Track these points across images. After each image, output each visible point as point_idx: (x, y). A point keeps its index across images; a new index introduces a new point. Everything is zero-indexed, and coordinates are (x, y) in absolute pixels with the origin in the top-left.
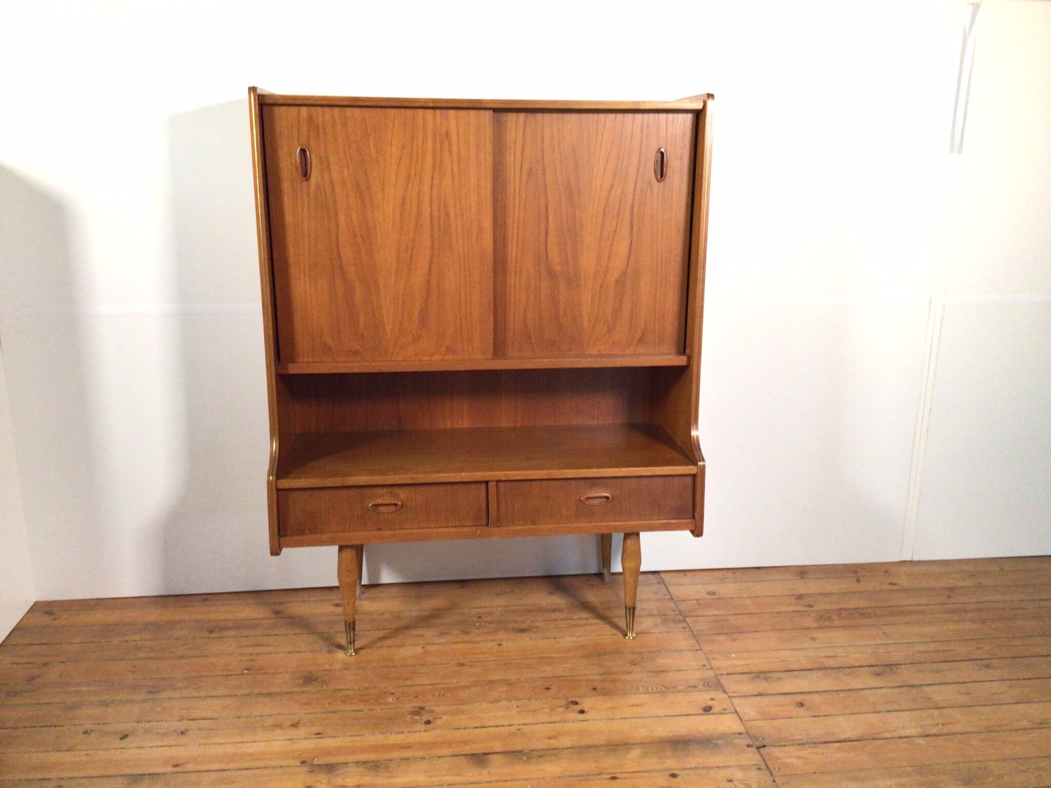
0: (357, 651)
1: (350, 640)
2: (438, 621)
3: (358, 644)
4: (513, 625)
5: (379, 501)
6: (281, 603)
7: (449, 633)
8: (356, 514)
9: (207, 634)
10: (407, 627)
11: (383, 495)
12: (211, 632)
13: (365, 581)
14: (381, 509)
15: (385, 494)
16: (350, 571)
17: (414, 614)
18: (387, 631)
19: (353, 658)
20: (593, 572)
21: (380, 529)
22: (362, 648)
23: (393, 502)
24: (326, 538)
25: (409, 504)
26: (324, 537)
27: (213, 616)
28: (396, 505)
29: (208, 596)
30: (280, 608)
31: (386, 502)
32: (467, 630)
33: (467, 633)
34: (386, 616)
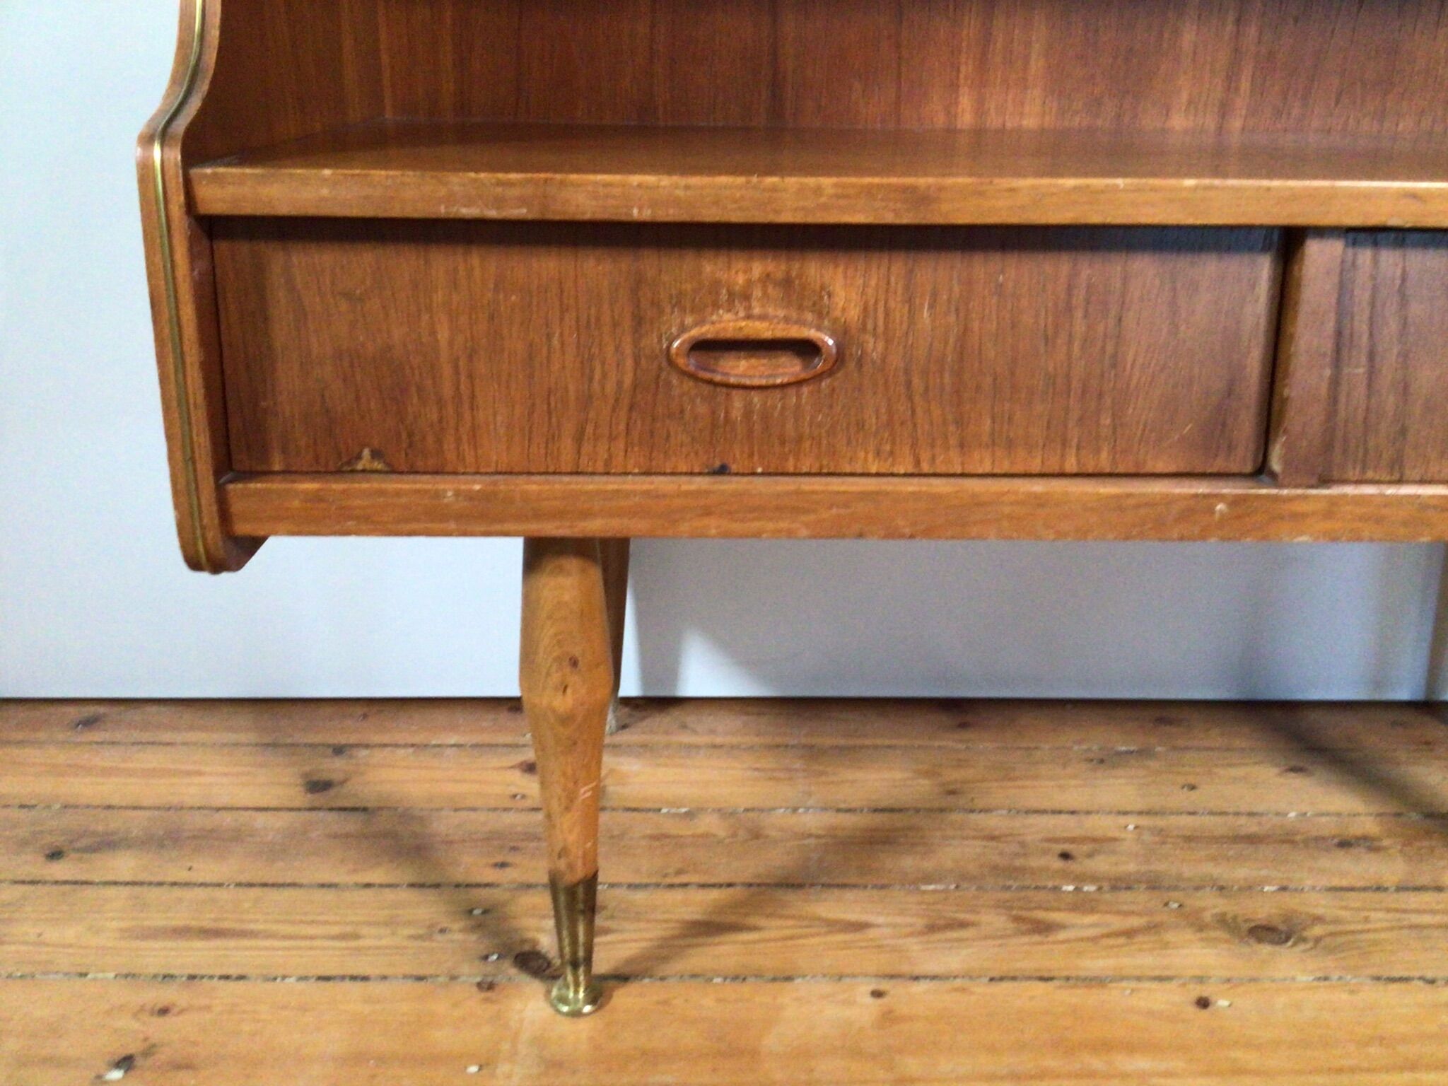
0: (598, 995)
1: (574, 952)
2: (908, 863)
3: (603, 961)
4: (1212, 904)
5: (727, 323)
6: (339, 750)
7: (963, 925)
8: (610, 388)
9: (33, 866)
10: (793, 883)
11: (746, 297)
12: (55, 855)
13: (630, 686)
14: (739, 368)
15: (757, 293)
16: (574, 663)
17: (813, 821)
18: (714, 894)
19: (583, 1026)
20: (1404, 695)
21: (722, 471)
22: (621, 978)
23: (795, 332)
24: (457, 493)
25: (874, 347)
26: (448, 488)
27: (85, 788)
28: (807, 349)
29: (101, 710)
30: (333, 767)
31: (764, 330)
32: (1040, 915)
33: (1044, 928)
34: (709, 823)
